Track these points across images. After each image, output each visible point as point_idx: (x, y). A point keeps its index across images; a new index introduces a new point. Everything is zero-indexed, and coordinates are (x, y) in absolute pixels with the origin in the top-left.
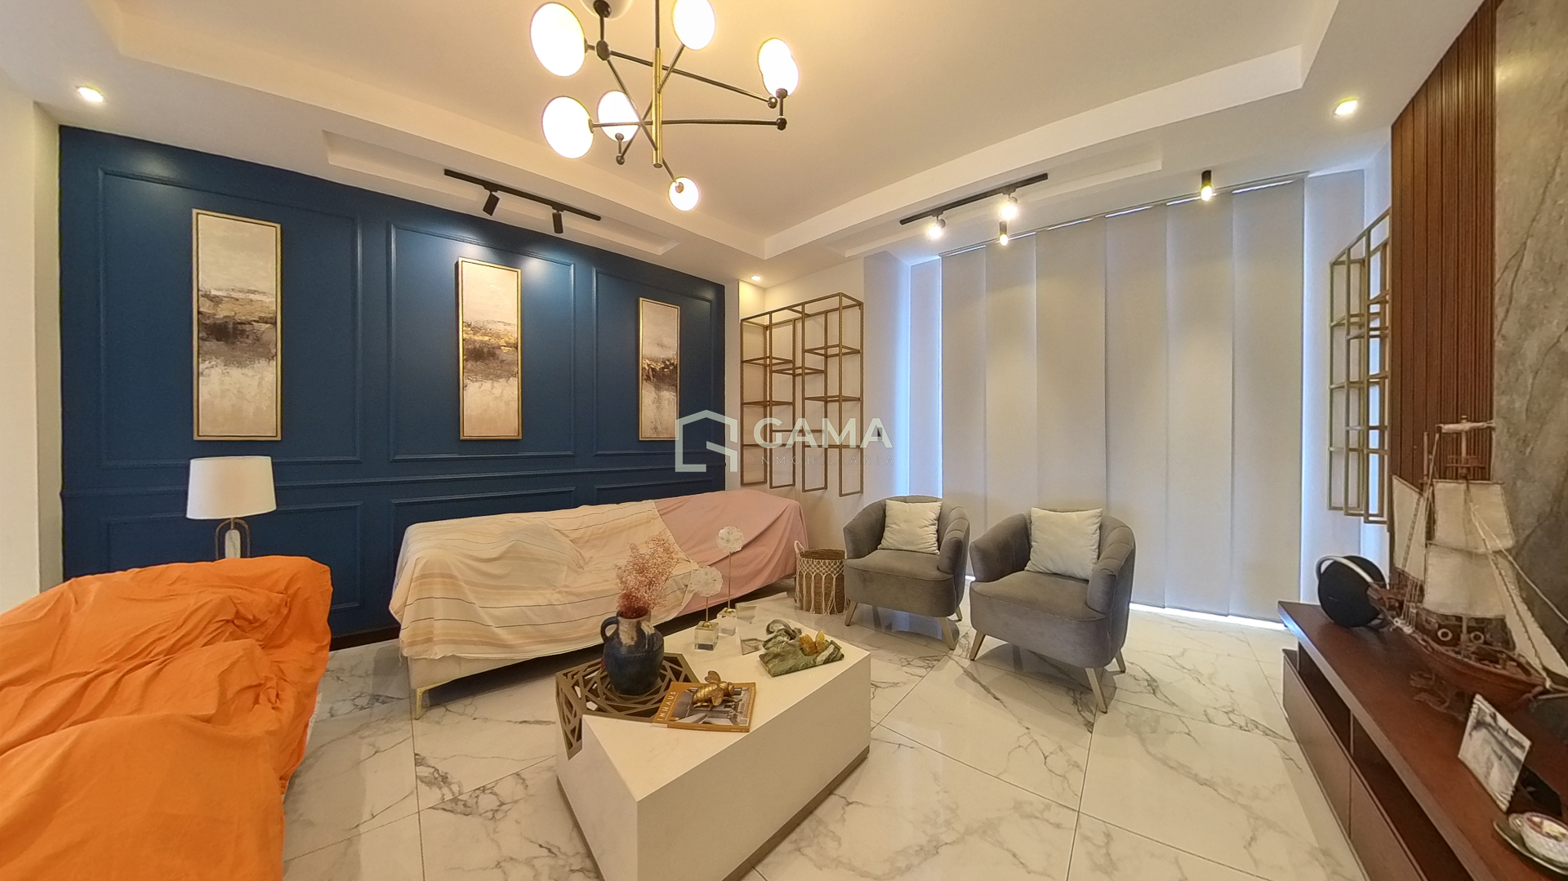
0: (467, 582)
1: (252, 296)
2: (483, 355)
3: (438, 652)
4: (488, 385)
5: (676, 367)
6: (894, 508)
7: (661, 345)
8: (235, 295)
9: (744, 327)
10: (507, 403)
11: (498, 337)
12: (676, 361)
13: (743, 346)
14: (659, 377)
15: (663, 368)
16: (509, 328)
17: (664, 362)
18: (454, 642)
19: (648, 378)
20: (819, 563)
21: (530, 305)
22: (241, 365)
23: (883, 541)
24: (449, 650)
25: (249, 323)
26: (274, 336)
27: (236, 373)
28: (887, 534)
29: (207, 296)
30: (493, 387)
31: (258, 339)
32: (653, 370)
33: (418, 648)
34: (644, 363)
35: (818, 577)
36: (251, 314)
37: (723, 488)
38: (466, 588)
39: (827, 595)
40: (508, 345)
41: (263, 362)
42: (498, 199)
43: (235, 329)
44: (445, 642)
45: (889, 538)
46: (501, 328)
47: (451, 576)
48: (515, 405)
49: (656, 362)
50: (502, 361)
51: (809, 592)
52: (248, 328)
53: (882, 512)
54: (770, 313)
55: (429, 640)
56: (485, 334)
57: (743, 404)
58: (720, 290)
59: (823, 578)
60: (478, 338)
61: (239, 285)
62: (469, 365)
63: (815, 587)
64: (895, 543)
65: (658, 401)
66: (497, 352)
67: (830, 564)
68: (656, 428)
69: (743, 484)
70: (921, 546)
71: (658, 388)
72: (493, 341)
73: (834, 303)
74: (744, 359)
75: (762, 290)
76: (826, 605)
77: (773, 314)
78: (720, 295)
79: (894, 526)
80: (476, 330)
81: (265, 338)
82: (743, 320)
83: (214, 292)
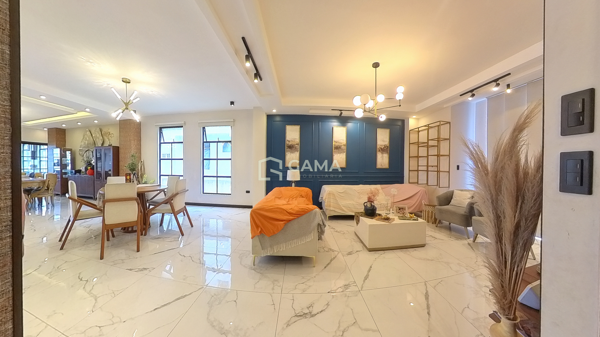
0: (337, 196)
1: (295, 140)
2: (338, 148)
3: (332, 209)
4: (339, 155)
5: (388, 147)
6: (456, 193)
7: (383, 141)
8: (292, 140)
9: (411, 133)
10: (343, 159)
11: (341, 143)
12: (388, 145)
13: (410, 138)
14: (383, 150)
15: (384, 147)
16: (344, 141)
17: (384, 146)
18: (334, 208)
19: (379, 151)
20: (429, 207)
21: (349, 136)
22: (293, 153)
23: (451, 203)
24: (333, 209)
25: (294, 145)
26: (298, 147)
27: (292, 154)
28: (452, 201)
29: (288, 141)
30: (340, 155)
31: (296, 148)
32: (381, 148)
33: (328, 207)
34: (378, 147)
35: (428, 212)
36: (295, 143)
37: (403, 183)
38: (337, 197)
39: (431, 217)
40: (343, 145)
41: (296, 152)
42: (342, 113)
43: (292, 146)
44: (332, 207)
45: (453, 202)
46: (342, 141)
47: (334, 195)
48: (345, 159)
49: (382, 146)
50: (342, 149)
51: (426, 216)
52: (294, 146)
53: (452, 194)
54: (418, 128)
55: (330, 206)
56: (338, 143)
57: (410, 157)
58: (403, 121)
59: (430, 212)
60: (337, 144)
61: (293, 138)
62: (335, 150)
63: (428, 214)
64: (454, 203)
65: (383, 157)
66: (341, 147)
67: (432, 208)
68: (382, 165)
69: (409, 183)
70: (463, 205)
71: (382, 153)
72: (340, 144)
73: (438, 124)
74: (410, 143)
75: (418, 119)
76: (431, 221)
77: (419, 128)
78: (404, 122)
79: (455, 198)
80: (336, 142)
81: (297, 148)
82: (410, 130)
83: (289, 140)
